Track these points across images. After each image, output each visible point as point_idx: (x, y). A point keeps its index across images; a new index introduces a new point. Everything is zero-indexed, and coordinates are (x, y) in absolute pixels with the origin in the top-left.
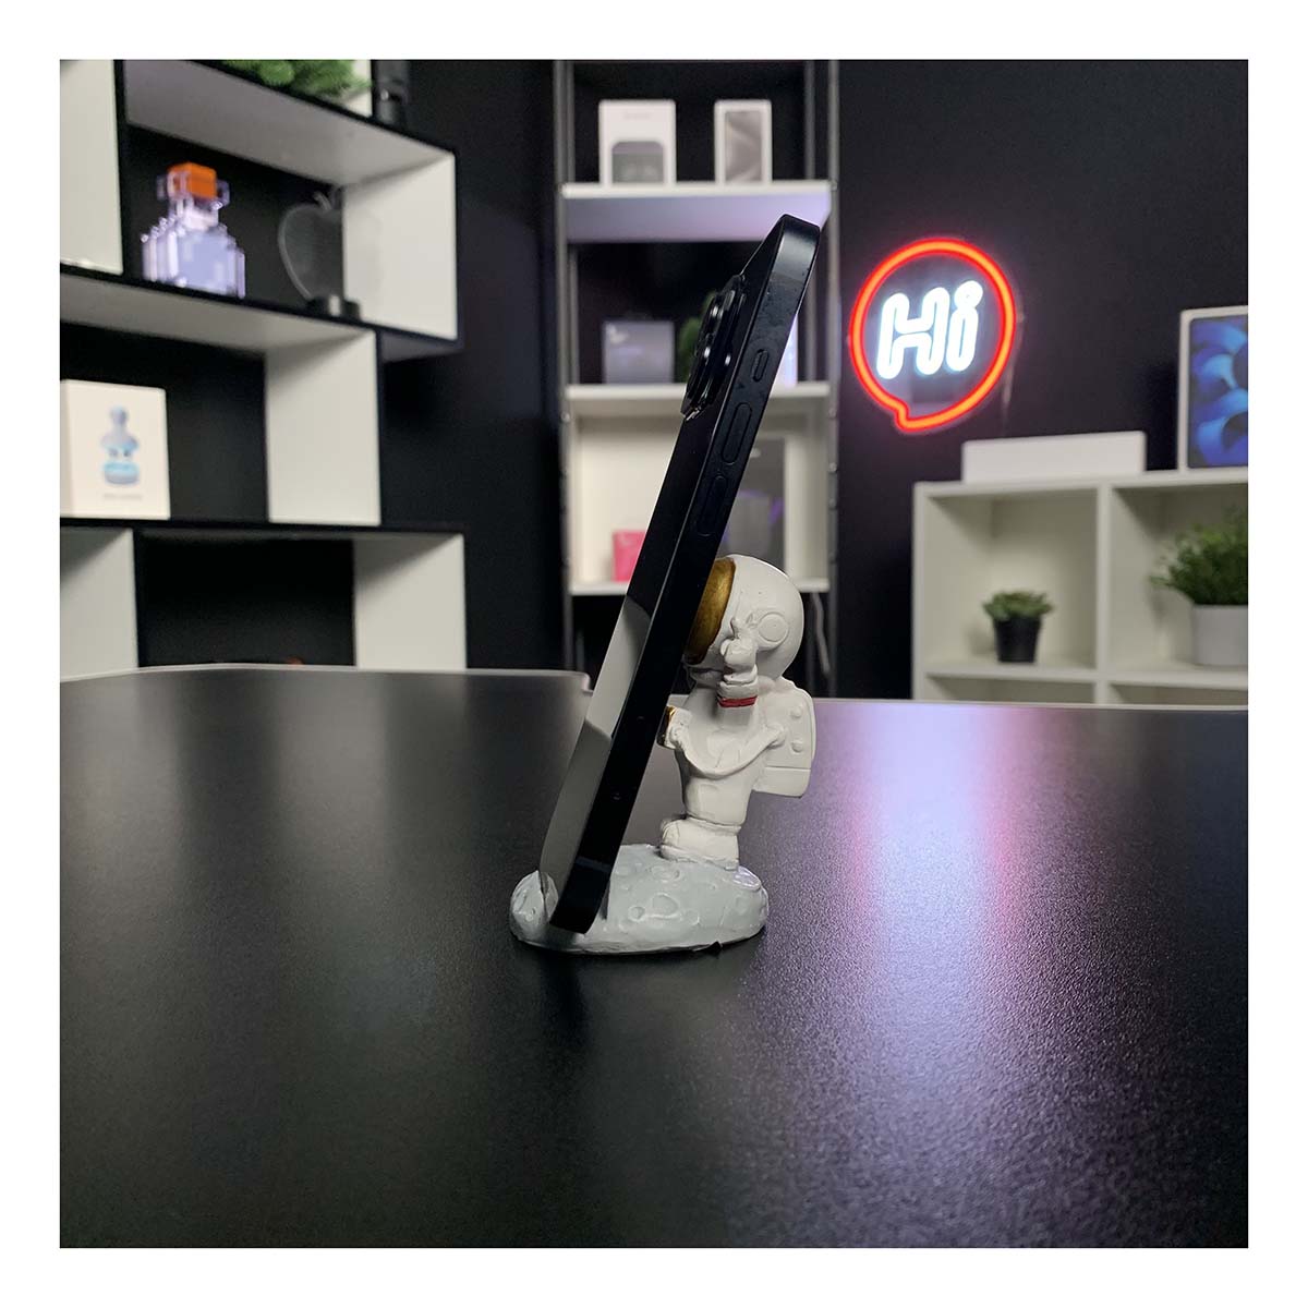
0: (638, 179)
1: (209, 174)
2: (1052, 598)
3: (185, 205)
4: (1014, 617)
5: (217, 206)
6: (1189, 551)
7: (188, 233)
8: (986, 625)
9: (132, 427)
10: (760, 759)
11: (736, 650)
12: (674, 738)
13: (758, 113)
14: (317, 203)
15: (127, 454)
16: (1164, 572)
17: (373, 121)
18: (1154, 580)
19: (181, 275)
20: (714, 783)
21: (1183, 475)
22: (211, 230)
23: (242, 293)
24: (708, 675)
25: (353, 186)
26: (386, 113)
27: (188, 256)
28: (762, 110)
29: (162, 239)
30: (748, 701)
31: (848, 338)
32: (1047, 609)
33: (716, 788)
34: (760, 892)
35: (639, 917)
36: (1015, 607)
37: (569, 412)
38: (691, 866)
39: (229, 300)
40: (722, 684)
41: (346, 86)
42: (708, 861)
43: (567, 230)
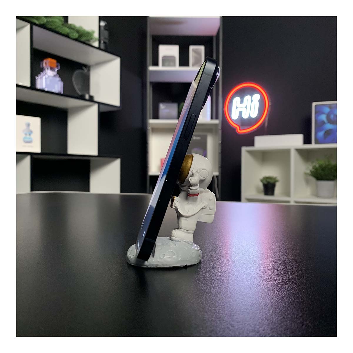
0: (169, 65)
1: (54, 61)
2: (278, 178)
3: (48, 69)
4: (269, 183)
5: (56, 70)
6: (315, 166)
7: (49, 77)
8: (261, 185)
9: (31, 128)
10: (200, 212)
11: (193, 180)
12: (175, 205)
13: (201, 49)
14: (83, 70)
15: (30, 135)
16: (308, 172)
17: (99, 48)
18: (306, 174)
19: (46, 87)
20: (187, 219)
21: (313, 146)
22: (55, 76)
23: (62, 93)
24: (185, 188)
25: (93, 65)
26: (102, 46)
27: (48, 83)
28: (202, 48)
29: (41, 78)
30: (197, 195)
31: (224, 108)
32: (277, 181)
33: (187, 220)
34: (199, 251)
35: (164, 257)
36: (269, 180)
37: (149, 126)
38: (179, 243)
39: (59, 94)
40: (189, 190)
41: (92, 39)
42: (184, 241)
43: (150, 79)
